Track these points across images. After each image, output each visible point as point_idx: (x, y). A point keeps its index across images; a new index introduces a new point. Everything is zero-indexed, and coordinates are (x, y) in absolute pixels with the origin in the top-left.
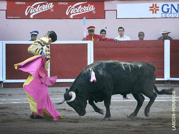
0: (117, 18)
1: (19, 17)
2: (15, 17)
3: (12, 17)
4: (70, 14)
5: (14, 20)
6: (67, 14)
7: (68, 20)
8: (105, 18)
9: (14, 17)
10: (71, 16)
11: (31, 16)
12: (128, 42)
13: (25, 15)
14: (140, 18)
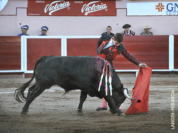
0: (127, 16)
1: (39, 15)
2: (36, 14)
3: (32, 14)
4: (85, 12)
5: (35, 16)
6: (82, 11)
7: (83, 17)
8: (116, 16)
9: (34, 14)
10: (86, 14)
11: (50, 14)
12: (137, 37)
13: (44, 12)
14: (147, 15)
